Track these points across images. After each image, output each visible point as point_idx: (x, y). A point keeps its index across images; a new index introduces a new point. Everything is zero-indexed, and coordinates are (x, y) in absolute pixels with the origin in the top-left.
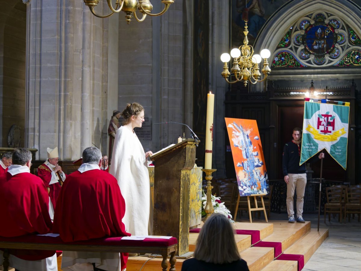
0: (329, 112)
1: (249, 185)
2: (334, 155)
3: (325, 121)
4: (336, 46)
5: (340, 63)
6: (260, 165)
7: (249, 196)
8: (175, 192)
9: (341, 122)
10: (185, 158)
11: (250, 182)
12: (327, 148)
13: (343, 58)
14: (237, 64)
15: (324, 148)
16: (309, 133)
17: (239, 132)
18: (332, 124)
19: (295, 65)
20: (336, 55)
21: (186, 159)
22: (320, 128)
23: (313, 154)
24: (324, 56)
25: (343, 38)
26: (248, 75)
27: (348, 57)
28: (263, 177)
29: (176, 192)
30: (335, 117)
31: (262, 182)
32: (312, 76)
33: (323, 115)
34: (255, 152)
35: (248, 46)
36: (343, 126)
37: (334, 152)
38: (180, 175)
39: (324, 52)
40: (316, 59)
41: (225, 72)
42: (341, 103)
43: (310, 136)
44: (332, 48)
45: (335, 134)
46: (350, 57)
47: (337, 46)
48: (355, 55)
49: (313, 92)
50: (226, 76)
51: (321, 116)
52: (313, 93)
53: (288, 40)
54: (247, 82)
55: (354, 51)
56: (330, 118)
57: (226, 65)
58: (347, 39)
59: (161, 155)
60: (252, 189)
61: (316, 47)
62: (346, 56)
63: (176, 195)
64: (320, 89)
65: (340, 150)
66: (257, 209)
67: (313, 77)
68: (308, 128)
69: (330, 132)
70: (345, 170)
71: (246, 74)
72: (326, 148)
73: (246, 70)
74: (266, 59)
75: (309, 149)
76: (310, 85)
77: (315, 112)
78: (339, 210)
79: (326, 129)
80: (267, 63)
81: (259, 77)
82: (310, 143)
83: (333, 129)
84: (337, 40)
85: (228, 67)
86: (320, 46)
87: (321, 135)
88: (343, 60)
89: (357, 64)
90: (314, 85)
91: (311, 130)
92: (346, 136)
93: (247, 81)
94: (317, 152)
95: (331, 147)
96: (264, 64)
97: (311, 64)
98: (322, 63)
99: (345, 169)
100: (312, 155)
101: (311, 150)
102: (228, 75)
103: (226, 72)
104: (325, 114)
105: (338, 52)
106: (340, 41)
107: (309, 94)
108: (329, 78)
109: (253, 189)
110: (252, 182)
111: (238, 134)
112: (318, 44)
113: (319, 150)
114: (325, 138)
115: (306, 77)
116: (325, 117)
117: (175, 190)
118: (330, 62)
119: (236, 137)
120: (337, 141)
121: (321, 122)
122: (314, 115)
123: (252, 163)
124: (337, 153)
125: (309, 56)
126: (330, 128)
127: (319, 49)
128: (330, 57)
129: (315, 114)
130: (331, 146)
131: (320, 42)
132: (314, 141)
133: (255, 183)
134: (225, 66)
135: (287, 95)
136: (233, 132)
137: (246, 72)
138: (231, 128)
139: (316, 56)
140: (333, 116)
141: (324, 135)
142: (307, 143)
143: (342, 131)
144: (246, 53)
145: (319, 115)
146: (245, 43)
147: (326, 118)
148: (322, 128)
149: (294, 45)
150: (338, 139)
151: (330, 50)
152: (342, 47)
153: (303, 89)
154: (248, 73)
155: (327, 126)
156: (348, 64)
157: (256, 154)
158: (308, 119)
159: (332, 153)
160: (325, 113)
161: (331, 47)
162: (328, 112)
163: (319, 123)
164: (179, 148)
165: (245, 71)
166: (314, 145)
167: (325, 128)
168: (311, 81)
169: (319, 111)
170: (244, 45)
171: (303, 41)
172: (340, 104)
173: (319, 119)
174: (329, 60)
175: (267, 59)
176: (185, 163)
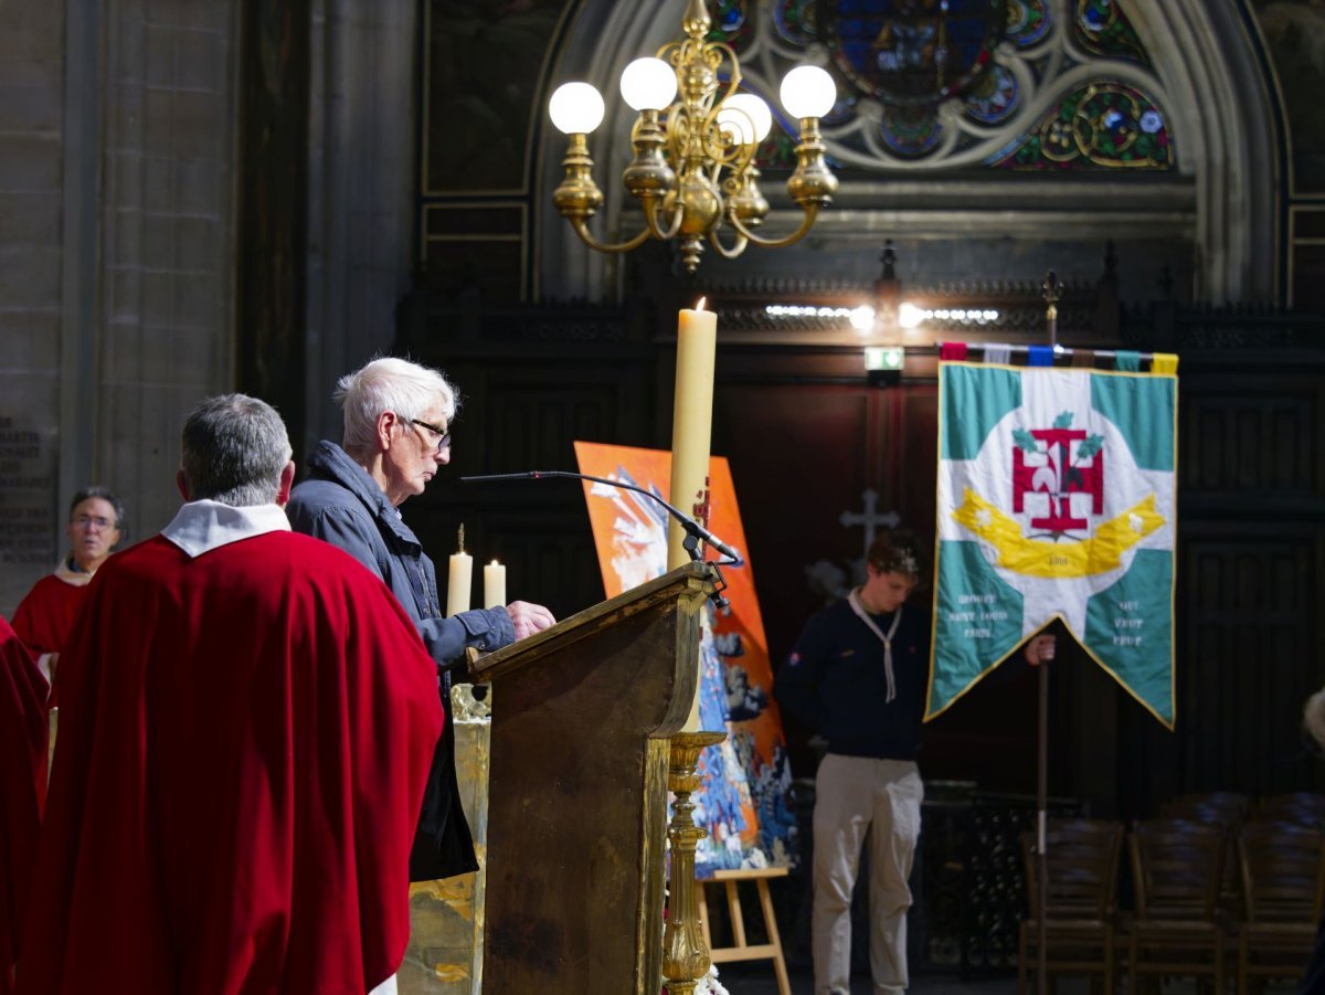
0: (1072, 415)
1: (703, 818)
2: (1104, 649)
3: (1051, 464)
4: (1002, 60)
5: (1018, 153)
6: (754, 706)
7: (706, 878)
8: (612, 859)
9: (1135, 467)
10: (672, 673)
11: (708, 804)
12: (1070, 613)
13: (1034, 124)
14: (656, 143)
15: (1054, 615)
16: (972, 537)
17: (646, 522)
18: (1090, 480)
19: (778, 157)
20: (1000, 109)
21: (677, 676)
22: (1026, 507)
23: (997, 654)
24: (936, 113)
25: (1037, 15)
26: (710, 207)
27: (1065, 117)
28: (769, 773)
29: (616, 860)
30: (1102, 438)
31: (763, 802)
32: (872, 217)
33: (1038, 435)
34: (725, 634)
35: (709, 47)
36: (1146, 486)
37: (1104, 630)
38: (638, 766)
39: (934, 88)
40: (889, 124)
41: (574, 189)
42: (1131, 360)
43: (977, 554)
44: (977, 68)
45: (1109, 535)
46: (1076, 121)
47: (1006, 56)
48: (1103, 111)
49: (895, 307)
50: (580, 211)
51: (1031, 437)
52: (891, 315)
53: (741, 20)
54: (698, 246)
55: (1098, 86)
56: (1075, 445)
57: (582, 148)
58: (1060, 20)
59: (534, 652)
60: (719, 843)
61: (890, 61)
62: (1056, 116)
63: (615, 878)
64: (932, 290)
65: (1139, 622)
66: (743, 952)
67: (878, 222)
68: (966, 508)
69: (1082, 524)
70: (1171, 727)
71: (698, 204)
72: (1064, 613)
73: (696, 179)
74: (810, 119)
75: (975, 625)
76: (879, 268)
77: (998, 417)
78: (1097, 954)
79: (1058, 511)
80: (817, 145)
81: (756, 221)
82: (978, 592)
83: (1098, 508)
84: (1005, 25)
85: (589, 162)
86: (915, 56)
87: (1034, 547)
88: (1039, 133)
89: (1110, 157)
90: (899, 268)
91: (983, 517)
92: (1166, 538)
93: (702, 242)
94: (1020, 638)
95: (1089, 610)
96: (802, 148)
97: (865, 151)
98: (925, 150)
99: (1170, 722)
100: (990, 657)
101: (985, 633)
102: (590, 203)
103: (581, 185)
104: (1050, 426)
105: (1009, 90)
106: (1024, 31)
107: (875, 317)
108: (964, 232)
109: (724, 843)
110: (715, 805)
111: (640, 533)
112: (900, 46)
113: (1029, 630)
114: (1058, 561)
115: (839, 223)
116: (1050, 444)
117: (610, 850)
118: (967, 142)
119: (631, 551)
120: (1121, 575)
121: (1033, 470)
122: (992, 438)
123: (715, 698)
124: (1124, 640)
125: (853, 107)
126: (1080, 504)
127: (908, 69)
128: (969, 117)
129: (1000, 431)
130: (1090, 599)
131: (911, 32)
132: (998, 579)
133: (731, 808)
134: (575, 156)
135: (750, 321)
136: (620, 524)
137: (697, 191)
138: (609, 500)
139: (891, 113)
140: (1094, 435)
141: (1050, 541)
142: (966, 592)
143: (1144, 518)
144: (700, 84)
145: (1018, 436)
146: (694, 27)
147: (1056, 449)
148: (1037, 505)
149: (770, 44)
150: (1127, 558)
151: (965, 81)
152: (1030, 63)
153: (839, 287)
154: (706, 195)
155: (1065, 495)
156: (1064, 159)
157: (732, 649)
158: (960, 463)
159: (1095, 639)
160: (1046, 422)
161: (973, 64)
162: (1064, 418)
163: (1023, 479)
164: (637, 616)
165: (691, 184)
166: (1001, 603)
167: (1052, 507)
168: (883, 247)
169: (1017, 414)
170: (688, 41)
171: (820, 23)
172: (1127, 369)
173: (1018, 455)
174: (963, 134)
175: (816, 124)
176: (668, 697)
